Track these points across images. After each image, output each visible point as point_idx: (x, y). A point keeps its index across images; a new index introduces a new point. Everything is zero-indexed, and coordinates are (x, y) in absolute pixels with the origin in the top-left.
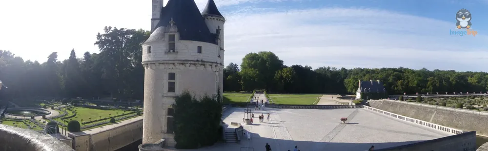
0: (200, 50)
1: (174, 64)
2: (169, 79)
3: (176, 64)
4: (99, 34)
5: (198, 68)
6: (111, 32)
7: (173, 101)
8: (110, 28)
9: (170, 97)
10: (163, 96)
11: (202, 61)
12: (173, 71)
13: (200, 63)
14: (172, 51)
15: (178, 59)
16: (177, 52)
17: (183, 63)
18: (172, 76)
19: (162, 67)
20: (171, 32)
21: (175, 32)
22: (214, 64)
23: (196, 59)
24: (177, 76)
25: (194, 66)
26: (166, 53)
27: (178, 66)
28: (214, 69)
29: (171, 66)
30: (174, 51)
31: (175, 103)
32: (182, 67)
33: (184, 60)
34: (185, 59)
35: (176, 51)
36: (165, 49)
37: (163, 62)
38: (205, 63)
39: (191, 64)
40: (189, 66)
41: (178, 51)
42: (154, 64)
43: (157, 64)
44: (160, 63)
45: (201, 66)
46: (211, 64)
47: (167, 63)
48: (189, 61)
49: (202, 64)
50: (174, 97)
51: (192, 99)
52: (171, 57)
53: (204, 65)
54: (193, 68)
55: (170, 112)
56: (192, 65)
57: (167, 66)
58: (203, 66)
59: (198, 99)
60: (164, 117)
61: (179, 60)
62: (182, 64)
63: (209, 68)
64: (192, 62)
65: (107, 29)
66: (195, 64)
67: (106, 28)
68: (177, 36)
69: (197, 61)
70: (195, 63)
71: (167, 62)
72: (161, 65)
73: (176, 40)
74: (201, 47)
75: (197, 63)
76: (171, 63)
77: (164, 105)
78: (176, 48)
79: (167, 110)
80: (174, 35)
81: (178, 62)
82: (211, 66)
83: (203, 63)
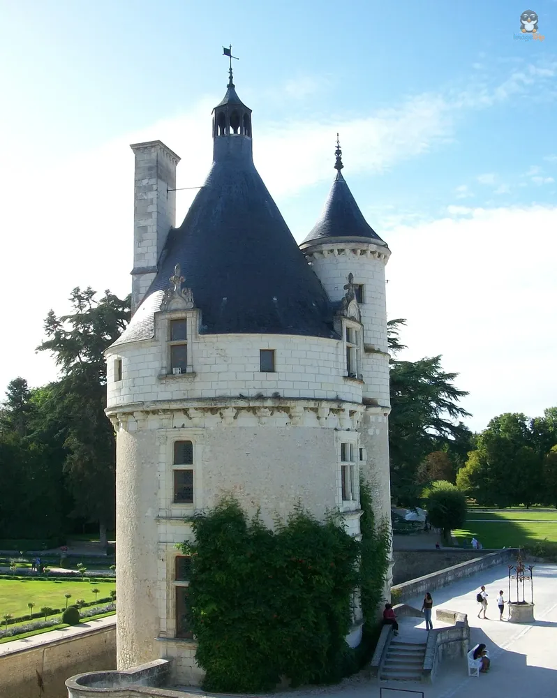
0: (268, 361)
1: (185, 411)
2: (175, 463)
3: (192, 412)
4: (51, 313)
5: (264, 419)
6: (95, 306)
7: (186, 532)
8: (91, 293)
9: (177, 518)
10: (158, 518)
11: (276, 397)
12: (185, 436)
13: (269, 403)
14: (177, 371)
15: (197, 394)
16: (194, 374)
17: (214, 406)
18: (184, 451)
19: (153, 422)
20: (176, 310)
21: (186, 310)
22: (326, 407)
23: (253, 393)
24: (197, 451)
25: (251, 414)
26: (161, 378)
27: (197, 417)
28: (332, 421)
29: (180, 419)
30: (184, 371)
31: (194, 537)
32: (211, 421)
33: (213, 399)
34: (218, 393)
35: (189, 370)
36: (157, 365)
37: (153, 407)
38: (289, 404)
39: (239, 409)
40: (235, 417)
41: (197, 368)
42: (132, 414)
43: (138, 416)
44: (147, 412)
45: (276, 414)
46: (312, 404)
47: (165, 411)
48: (231, 398)
49: (278, 409)
50: (190, 519)
51: (249, 524)
52: (175, 389)
53: (287, 410)
54: (247, 420)
55: (183, 567)
56: (243, 413)
57: (164, 419)
58: (284, 414)
59: (270, 525)
60: (164, 585)
61: (200, 399)
62: (213, 411)
63: (309, 420)
64: (242, 404)
65: (80, 298)
66: (253, 410)
67: (78, 296)
68: (193, 322)
69: (260, 397)
70: (252, 403)
71: (166, 406)
72: (151, 417)
73: (188, 337)
74: (272, 352)
75: (257, 404)
76: (179, 410)
77: (163, 546)
78: (189, 361)
79: (172, 566)
80: (184, 320)
81: (196, 404)
82: (315, 410)
83: (280, 403)
